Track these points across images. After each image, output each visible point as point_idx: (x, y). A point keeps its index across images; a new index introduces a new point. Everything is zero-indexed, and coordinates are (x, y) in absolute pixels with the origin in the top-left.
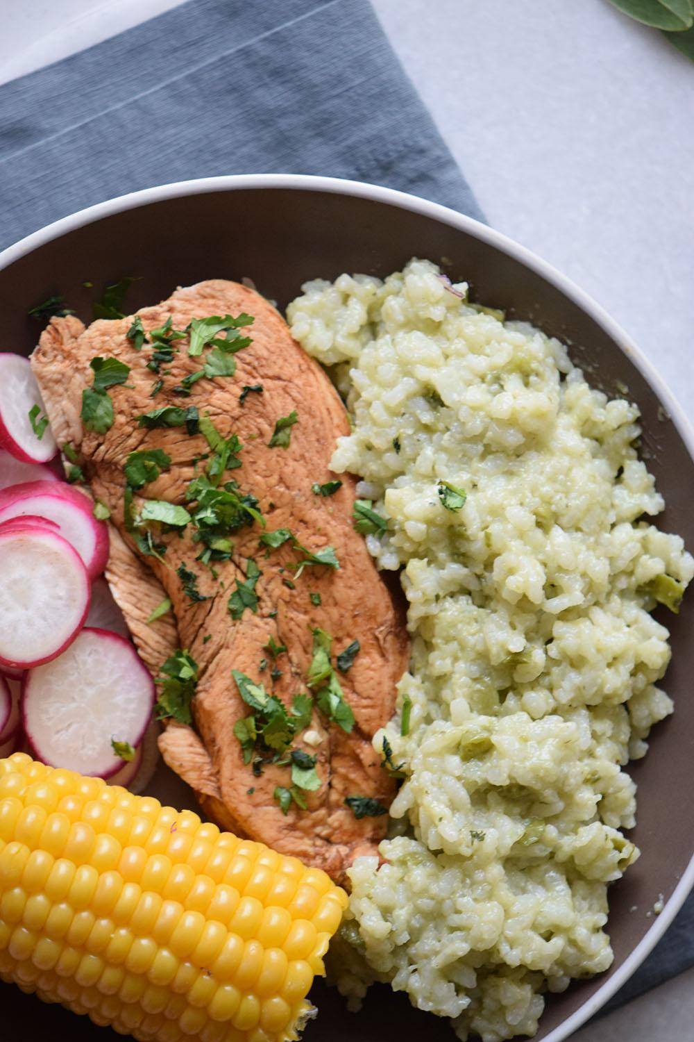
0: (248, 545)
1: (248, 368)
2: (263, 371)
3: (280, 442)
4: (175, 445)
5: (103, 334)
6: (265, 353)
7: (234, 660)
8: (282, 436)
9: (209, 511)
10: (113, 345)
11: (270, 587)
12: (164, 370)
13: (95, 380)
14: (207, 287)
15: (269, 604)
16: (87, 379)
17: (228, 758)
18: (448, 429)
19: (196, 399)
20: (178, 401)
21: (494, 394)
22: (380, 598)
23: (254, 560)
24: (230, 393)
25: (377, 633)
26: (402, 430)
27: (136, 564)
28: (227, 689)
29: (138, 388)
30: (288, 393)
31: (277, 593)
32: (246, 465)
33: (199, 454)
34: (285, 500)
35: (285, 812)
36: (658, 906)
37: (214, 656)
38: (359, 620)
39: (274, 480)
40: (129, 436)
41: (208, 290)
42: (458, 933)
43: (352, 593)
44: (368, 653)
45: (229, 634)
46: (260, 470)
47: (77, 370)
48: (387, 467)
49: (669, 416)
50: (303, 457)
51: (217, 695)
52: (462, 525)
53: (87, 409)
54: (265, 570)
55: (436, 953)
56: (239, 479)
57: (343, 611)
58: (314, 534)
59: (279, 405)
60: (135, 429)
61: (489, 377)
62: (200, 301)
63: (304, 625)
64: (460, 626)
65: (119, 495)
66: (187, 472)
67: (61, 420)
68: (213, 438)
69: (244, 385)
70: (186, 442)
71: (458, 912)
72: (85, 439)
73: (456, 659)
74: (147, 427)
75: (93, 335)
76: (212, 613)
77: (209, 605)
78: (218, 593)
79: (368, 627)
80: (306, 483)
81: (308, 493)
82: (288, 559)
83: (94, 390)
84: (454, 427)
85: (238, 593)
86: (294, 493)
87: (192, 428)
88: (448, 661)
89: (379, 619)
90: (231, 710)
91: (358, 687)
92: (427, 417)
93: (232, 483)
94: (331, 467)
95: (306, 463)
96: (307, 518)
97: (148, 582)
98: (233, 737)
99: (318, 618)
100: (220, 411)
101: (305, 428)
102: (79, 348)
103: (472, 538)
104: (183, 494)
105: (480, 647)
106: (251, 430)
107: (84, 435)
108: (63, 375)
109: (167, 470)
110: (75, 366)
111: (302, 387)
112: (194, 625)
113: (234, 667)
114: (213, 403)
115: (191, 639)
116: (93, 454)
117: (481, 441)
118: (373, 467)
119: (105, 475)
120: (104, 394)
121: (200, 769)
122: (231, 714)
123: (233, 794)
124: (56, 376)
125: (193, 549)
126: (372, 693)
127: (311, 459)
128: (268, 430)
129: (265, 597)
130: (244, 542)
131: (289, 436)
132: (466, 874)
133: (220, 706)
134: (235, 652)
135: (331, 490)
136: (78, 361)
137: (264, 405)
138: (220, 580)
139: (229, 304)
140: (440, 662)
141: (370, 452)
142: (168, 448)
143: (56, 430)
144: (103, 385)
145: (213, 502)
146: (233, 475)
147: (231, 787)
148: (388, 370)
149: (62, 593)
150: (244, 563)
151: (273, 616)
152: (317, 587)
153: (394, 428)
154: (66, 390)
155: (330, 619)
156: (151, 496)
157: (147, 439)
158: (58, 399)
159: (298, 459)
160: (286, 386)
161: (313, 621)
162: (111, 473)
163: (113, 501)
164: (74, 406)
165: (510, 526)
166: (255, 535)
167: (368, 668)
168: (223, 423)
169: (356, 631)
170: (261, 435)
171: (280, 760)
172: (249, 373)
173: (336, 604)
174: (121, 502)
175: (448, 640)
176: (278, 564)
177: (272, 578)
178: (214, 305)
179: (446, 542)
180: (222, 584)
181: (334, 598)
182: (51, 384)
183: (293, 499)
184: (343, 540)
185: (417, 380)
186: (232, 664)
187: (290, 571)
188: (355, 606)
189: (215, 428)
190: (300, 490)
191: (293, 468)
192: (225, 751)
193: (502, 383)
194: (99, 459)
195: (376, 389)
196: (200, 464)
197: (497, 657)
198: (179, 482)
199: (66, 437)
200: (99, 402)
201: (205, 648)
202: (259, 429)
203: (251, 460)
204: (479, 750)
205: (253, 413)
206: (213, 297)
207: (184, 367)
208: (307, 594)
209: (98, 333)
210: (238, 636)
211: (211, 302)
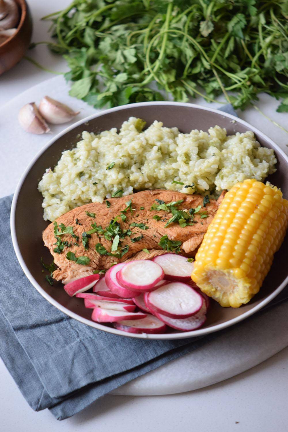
0: (125, 226)
1: (71, 224)
2: (72, 221)
3: (94, 215)
4: (94, 241)
5: (59, 260)
6: (66, 220)
7: (161, 228)
8: (92, 215)
9: (115, 230)
10: (63, 257)
11: (139, 220)
12: (70, 243)
13: (73, 260)
14: (45, 238)
15: (144, 221)
16: (73, 263)
17: (192, 229)
18: (90, 170)
19: (80, 235)
20: (80, 240)
21: (80, 160)
22: (142, 193)
23: (130, 224)
24: (78, 227)
25: (153, 194)
26: (91, 183)
27: (131, 258)
28: (170, 230)
29: (76, 250)
30: (78, 215)
31: (140, 219)
32: (100, 224)
33: (97, 236)
34: (112, 214)
35: (208, 217)
36: (233, 122)
37: (160, 235)
38: (149, 199)
39: (105, 217)
40: (91, 253)
41: (46, 238)
42: (243, 161)
43: (140, 200)
44: (159, 198)
45: (153, 230)
46: (102, 221)
47: (70, 266)
48: (102, 188)
49: (87, 121)
50: (98, 210)
51: (172, 232)
52: (119, 165)
53: (82, 263)
54: (133, 221)
55: (249, 167)
56: (105, 227)
57: (146, 202)
58: (122, 208)
59: (82, 216)
60: (89, 252)
61: (75, 162)
62: (49, 239)
63: (150, 212)
64: (150, 168)
65: (110, 259)
66: (102, 240)
67: (86, 273)
68: (92, 232)
69: (76, 224)
70: (93, 239)
71: (237, 160)
72: (92, 266)
73: (160, 169)
74: (88, 248)
75: (59, 262)
76: (147, 234)
77: (144, 235)
78: (140, 233)
79: (151, 197)
80: (107, 209)
81: (110, 208)
82: (130, 215)
83: (76, 261)
84: (89, 169)
85: (140, 227)
86: (110, 212)
87: (89, 237)
88: (161, 171)
89: (149, 194)
90: (177, 228)
91: (169, 200)
92: (87, 176)
93: (106, 229)
94: (101, 202)
95: (100, 209)
96: (117, 209)
97: (137, 255)
98: (185, 228)
99: (148, 208)
100: (84, 230)
101: (90, 210)
102: (63, 266)
103: (124, 161)
104: (109, 241)
105: (156, 161)
106: (90, 222)
107: (91, 266)
108: (72, 271)
109: (102, 245)
110: (69, 267)
111: (76, 211)
112: (151, 240)
113: (163, 228)
114: (81, 231)
115: (155, 242)
116: (97, 264)
117: (94, 162)
118: (102, 192)
119: (103, 263)
120: (78, 258)
121: (195, 239)
122: (178, 229)
123: (203, 228)
124: (72, 273)
125: (127, 239)
126: (171, 196)
127: (99, 208)
128: (90, 218)
129: (142, 222)
130: (124, 227)
131: (92, 213)
132: (225, 159)
133: (175, 231)
134: (159, 228)
135: (109, 203)
136: (67, 267)
137: (82, 219)
138: (136, 232)
139: (50, 232)
140: (161, 174)
141: (97, 192)
142: (95, 243)
143: (89, 275)
144: (75, 258)
145: (112, 229)
146: (104, 228)
147: (201, 229)
148: (72, 187)
149: (141, 265)
150: (131, 227)
151: (147, 220)
152: (138, 208)
153: (90, 185)
154: (76, 270)
155: (148, 206)
156: (110, 250)
157: (92, 249)
158: (79, 273)
159: (98, 211)
160: (76, 215)
161: (149, 210)
162: (103, 261)
163: (112, 261)
164: (82, 268)
165: (120, 150)
166: (122, 223)
167: (164, 197)
168: (87, 229)
169: (152, 200)
170: (91, 220)
171: (192, 217)
172: (72, 223)
173: (144, 204)
174: (112, 258)
175: (155, 172)
176: (131, 218)
177: (136, 220)
178: (51, 235)
179: (125, 170)
180: (138, 232)
181: (142, 204)
182: (74, 275)
183: (111, 212)
184: (124, 201)
185: (75, 178)
186: (162, 229)
187: (134, 215)
188: (144, 199)
189: (89, 231)
190: (109, 211)
191: (102, 212)
192: (189, 230)
193: (76, 158)
194: (98, 262)
195: (78, 190)
196: (100, 236)
197: (159, 155)
198: (106, 242)
199: (91, 272)
200: (80, 260)
201: (158, 237)
202: (90, 220)
203: (99, 223)
204: (188, 157)
205: (84, 222)
206: (48, 236)
207: (70, 238)
208: (141, 211)
209: (58, 261)
210: (154, 227)
211: (49, 236)
